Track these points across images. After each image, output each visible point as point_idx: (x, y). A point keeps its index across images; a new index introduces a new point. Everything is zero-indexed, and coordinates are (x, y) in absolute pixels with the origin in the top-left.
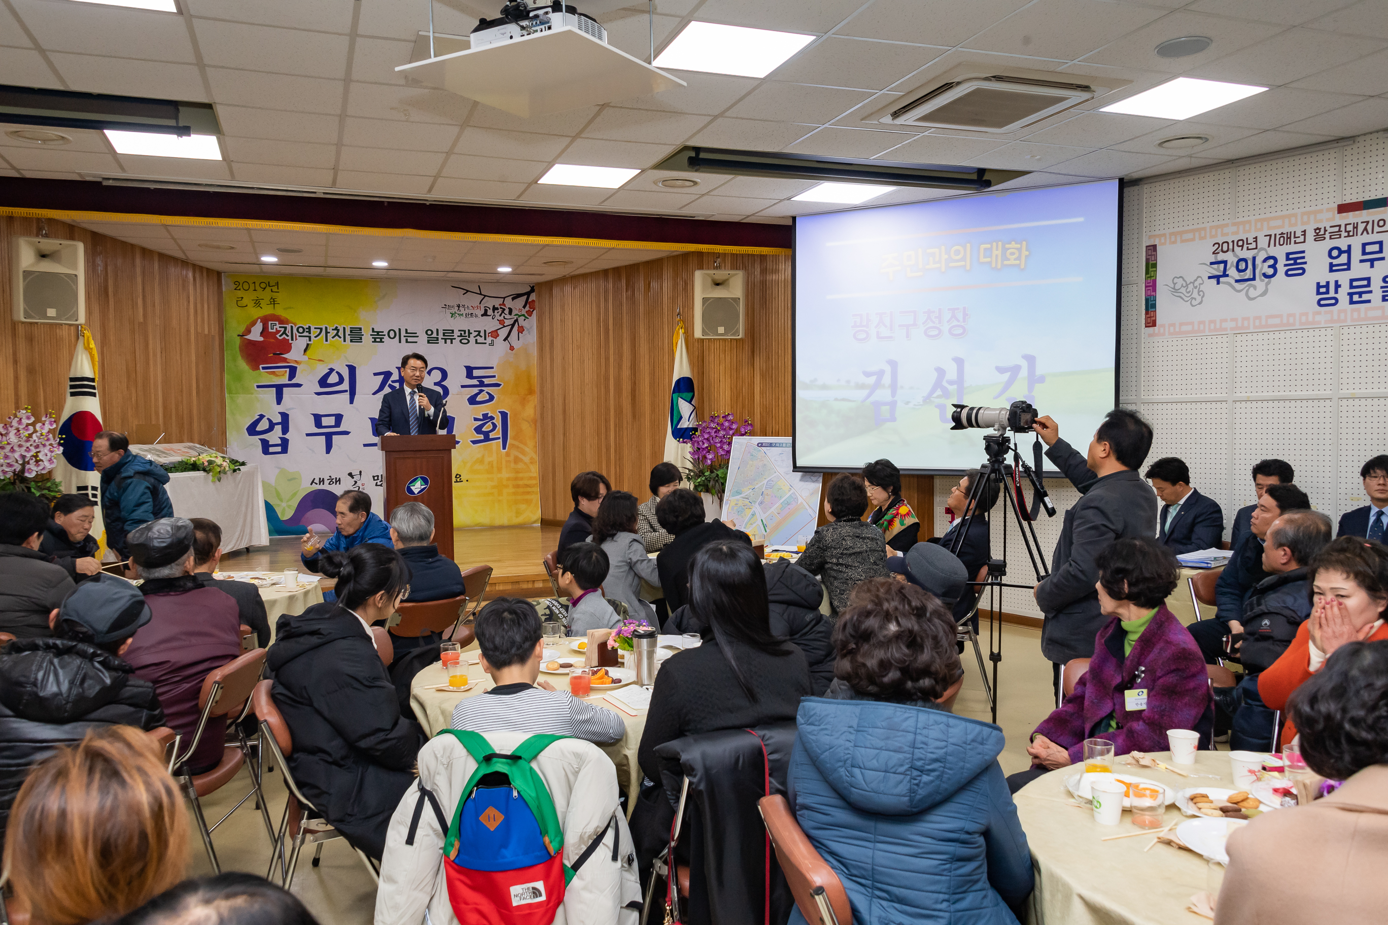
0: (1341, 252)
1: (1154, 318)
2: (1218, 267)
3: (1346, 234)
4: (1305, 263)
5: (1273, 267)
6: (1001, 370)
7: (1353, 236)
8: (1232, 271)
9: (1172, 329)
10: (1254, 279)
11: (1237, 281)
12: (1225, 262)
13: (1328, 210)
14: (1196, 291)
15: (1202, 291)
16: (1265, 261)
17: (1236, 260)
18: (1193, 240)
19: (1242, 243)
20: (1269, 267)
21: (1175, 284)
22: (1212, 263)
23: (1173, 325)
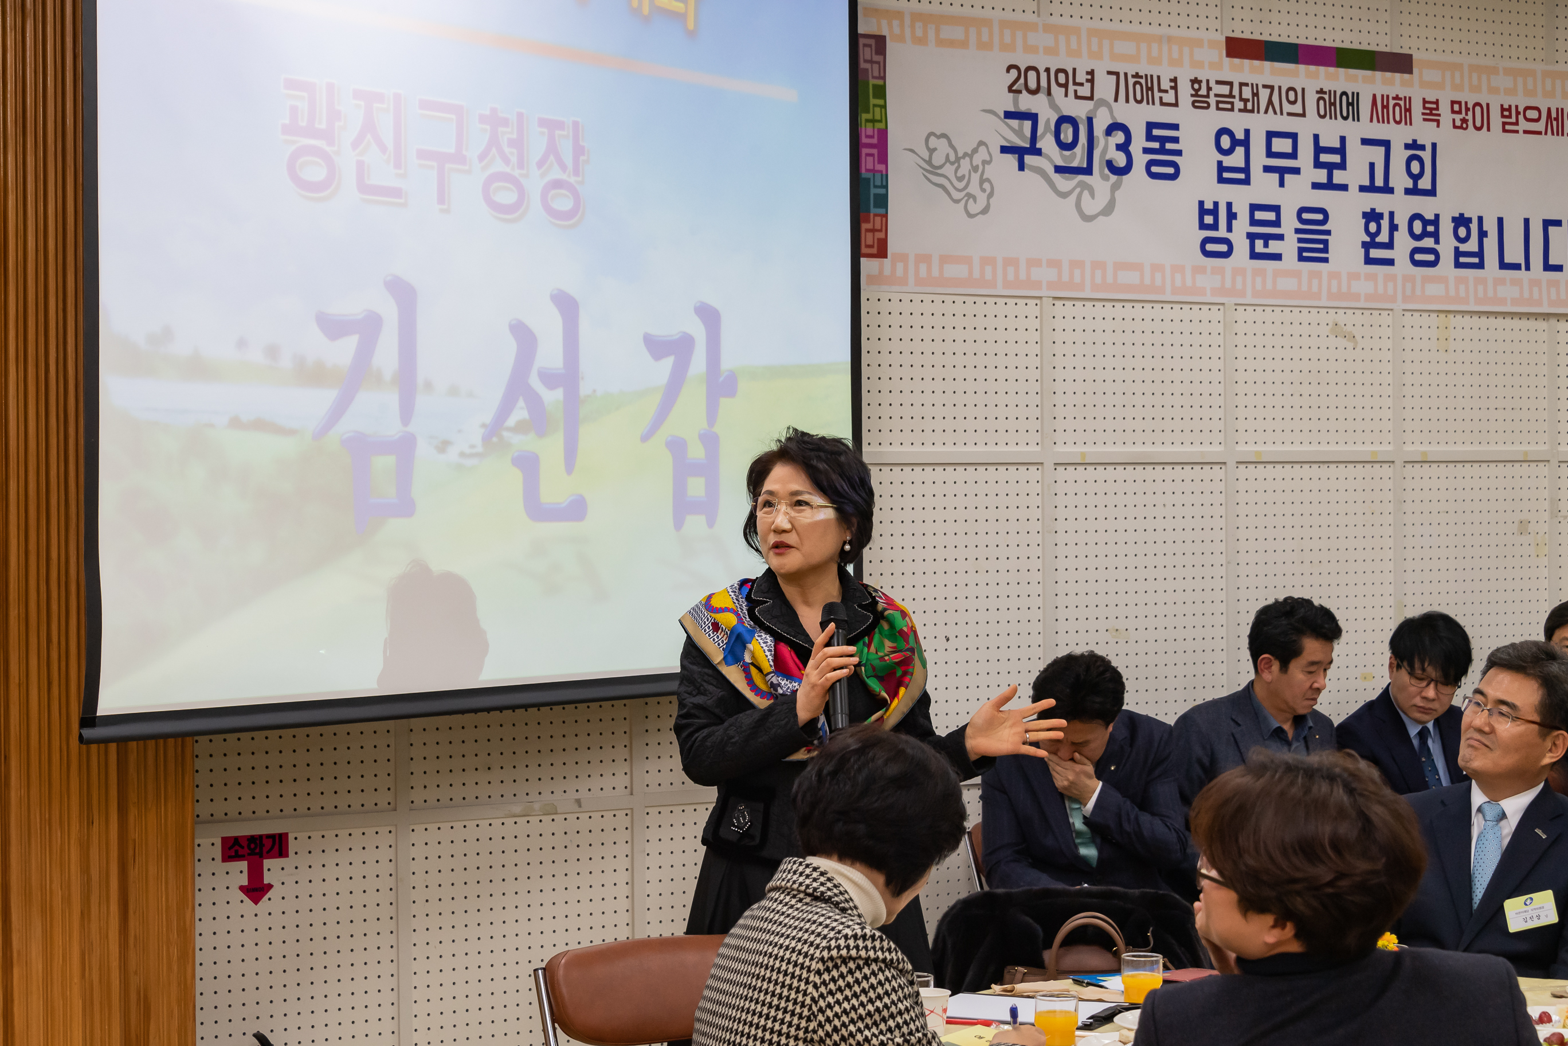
0: (1235, 143)
1: (882, 235)
2: (1021, 127)
3: (1241, 105)
4: (1179, 153)
5: (1124, 147)
6: (657, 347)
7: (1252, 111)
8: (1047, 143)
9: (923, 269)
10: (1088, 171)
11: (1059, 169)
12: (1033, 118)
13: (1212, 44)
14: (975, 177)
15: (988, 180)
16: (1110, 130)
17: (1054, 118)
18: (964, 44)
19: (1065, 79)
20: (1119, 147)
21: (931, 151)
22: (1008, 115)
23: (926, 259)
